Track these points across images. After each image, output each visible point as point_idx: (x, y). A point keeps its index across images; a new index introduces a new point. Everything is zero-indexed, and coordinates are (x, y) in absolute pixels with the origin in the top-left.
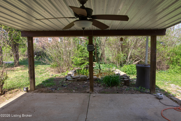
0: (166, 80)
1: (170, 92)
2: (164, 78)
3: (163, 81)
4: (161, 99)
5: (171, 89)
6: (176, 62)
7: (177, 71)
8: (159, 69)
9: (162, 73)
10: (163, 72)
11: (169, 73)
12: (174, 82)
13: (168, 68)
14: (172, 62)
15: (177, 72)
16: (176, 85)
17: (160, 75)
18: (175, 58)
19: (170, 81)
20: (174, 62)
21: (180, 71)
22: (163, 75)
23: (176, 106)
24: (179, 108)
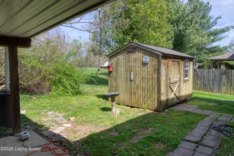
0: (45, 107)
1: (43, 125)
2: (43, 105)
3: (40, 109)
4: (26, 139)
5: (46, 120)
6: (59, 82)
7: (60, 93)
8: (38, 94)
9: (42, 98)
10: (43, 96)
11: (51, 97)
12: (54, 107)
13: (50, 90)
14: (55, 83)
15: (60, 95)
16: (55, 112)
17: (38, 102)
18: (57, 78)
19: (49, 107)
20: (57, 82)
21: (63, 92)
22: (42, 100)
23: (44, 144)
24: (47, 147)
